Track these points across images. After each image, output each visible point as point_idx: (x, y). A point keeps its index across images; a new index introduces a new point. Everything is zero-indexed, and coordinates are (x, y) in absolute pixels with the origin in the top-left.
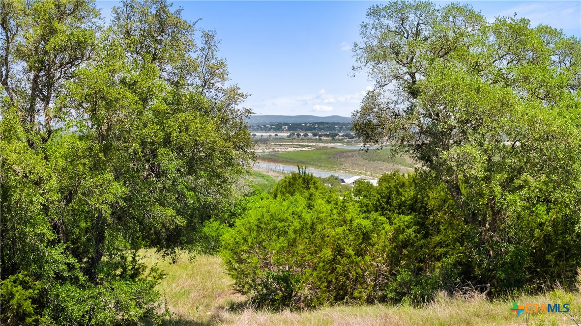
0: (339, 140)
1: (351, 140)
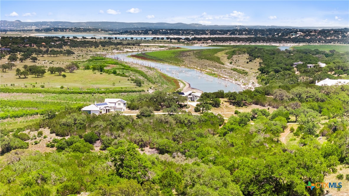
0: (182, 42)
1: (189, 42)
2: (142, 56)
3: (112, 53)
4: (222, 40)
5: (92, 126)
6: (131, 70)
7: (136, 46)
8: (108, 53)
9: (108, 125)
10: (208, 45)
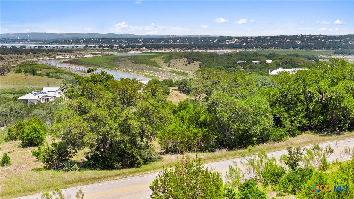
0: (115, 49)
1: (122, 49)
2: (75, 61)
3: (43, 60)
4: (157, 47)
6: (65, 73)
7: (68, 54)
8: (39, 60)
9: (48, 114)
10: (142, 52)
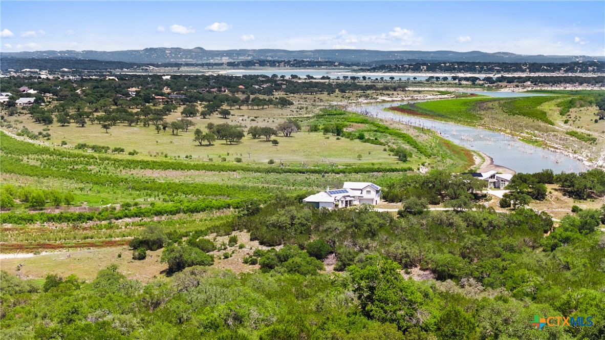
0: (479, 85)
1: (491, 85)
2: (410, 108)
3: (358, 104)
4: (551, 82)
5: (321, 228)
6: (390, 134)
7: (399, 92)
8: (350, 103)
9: (348, 228)
10: (525, 90)
